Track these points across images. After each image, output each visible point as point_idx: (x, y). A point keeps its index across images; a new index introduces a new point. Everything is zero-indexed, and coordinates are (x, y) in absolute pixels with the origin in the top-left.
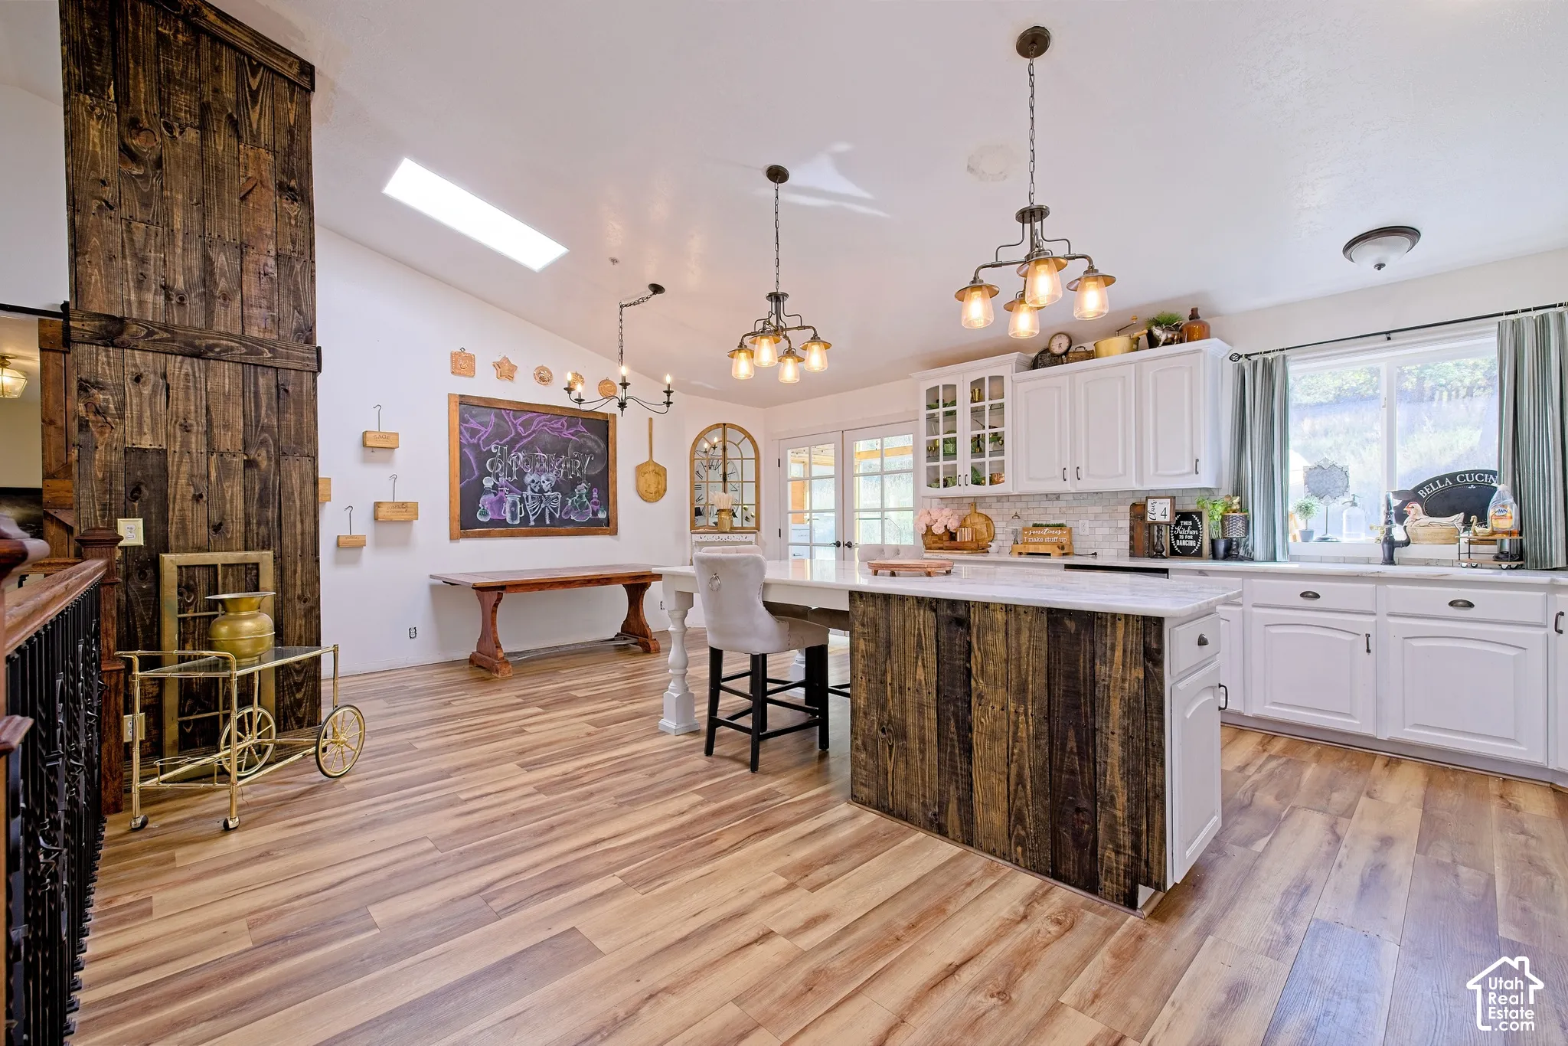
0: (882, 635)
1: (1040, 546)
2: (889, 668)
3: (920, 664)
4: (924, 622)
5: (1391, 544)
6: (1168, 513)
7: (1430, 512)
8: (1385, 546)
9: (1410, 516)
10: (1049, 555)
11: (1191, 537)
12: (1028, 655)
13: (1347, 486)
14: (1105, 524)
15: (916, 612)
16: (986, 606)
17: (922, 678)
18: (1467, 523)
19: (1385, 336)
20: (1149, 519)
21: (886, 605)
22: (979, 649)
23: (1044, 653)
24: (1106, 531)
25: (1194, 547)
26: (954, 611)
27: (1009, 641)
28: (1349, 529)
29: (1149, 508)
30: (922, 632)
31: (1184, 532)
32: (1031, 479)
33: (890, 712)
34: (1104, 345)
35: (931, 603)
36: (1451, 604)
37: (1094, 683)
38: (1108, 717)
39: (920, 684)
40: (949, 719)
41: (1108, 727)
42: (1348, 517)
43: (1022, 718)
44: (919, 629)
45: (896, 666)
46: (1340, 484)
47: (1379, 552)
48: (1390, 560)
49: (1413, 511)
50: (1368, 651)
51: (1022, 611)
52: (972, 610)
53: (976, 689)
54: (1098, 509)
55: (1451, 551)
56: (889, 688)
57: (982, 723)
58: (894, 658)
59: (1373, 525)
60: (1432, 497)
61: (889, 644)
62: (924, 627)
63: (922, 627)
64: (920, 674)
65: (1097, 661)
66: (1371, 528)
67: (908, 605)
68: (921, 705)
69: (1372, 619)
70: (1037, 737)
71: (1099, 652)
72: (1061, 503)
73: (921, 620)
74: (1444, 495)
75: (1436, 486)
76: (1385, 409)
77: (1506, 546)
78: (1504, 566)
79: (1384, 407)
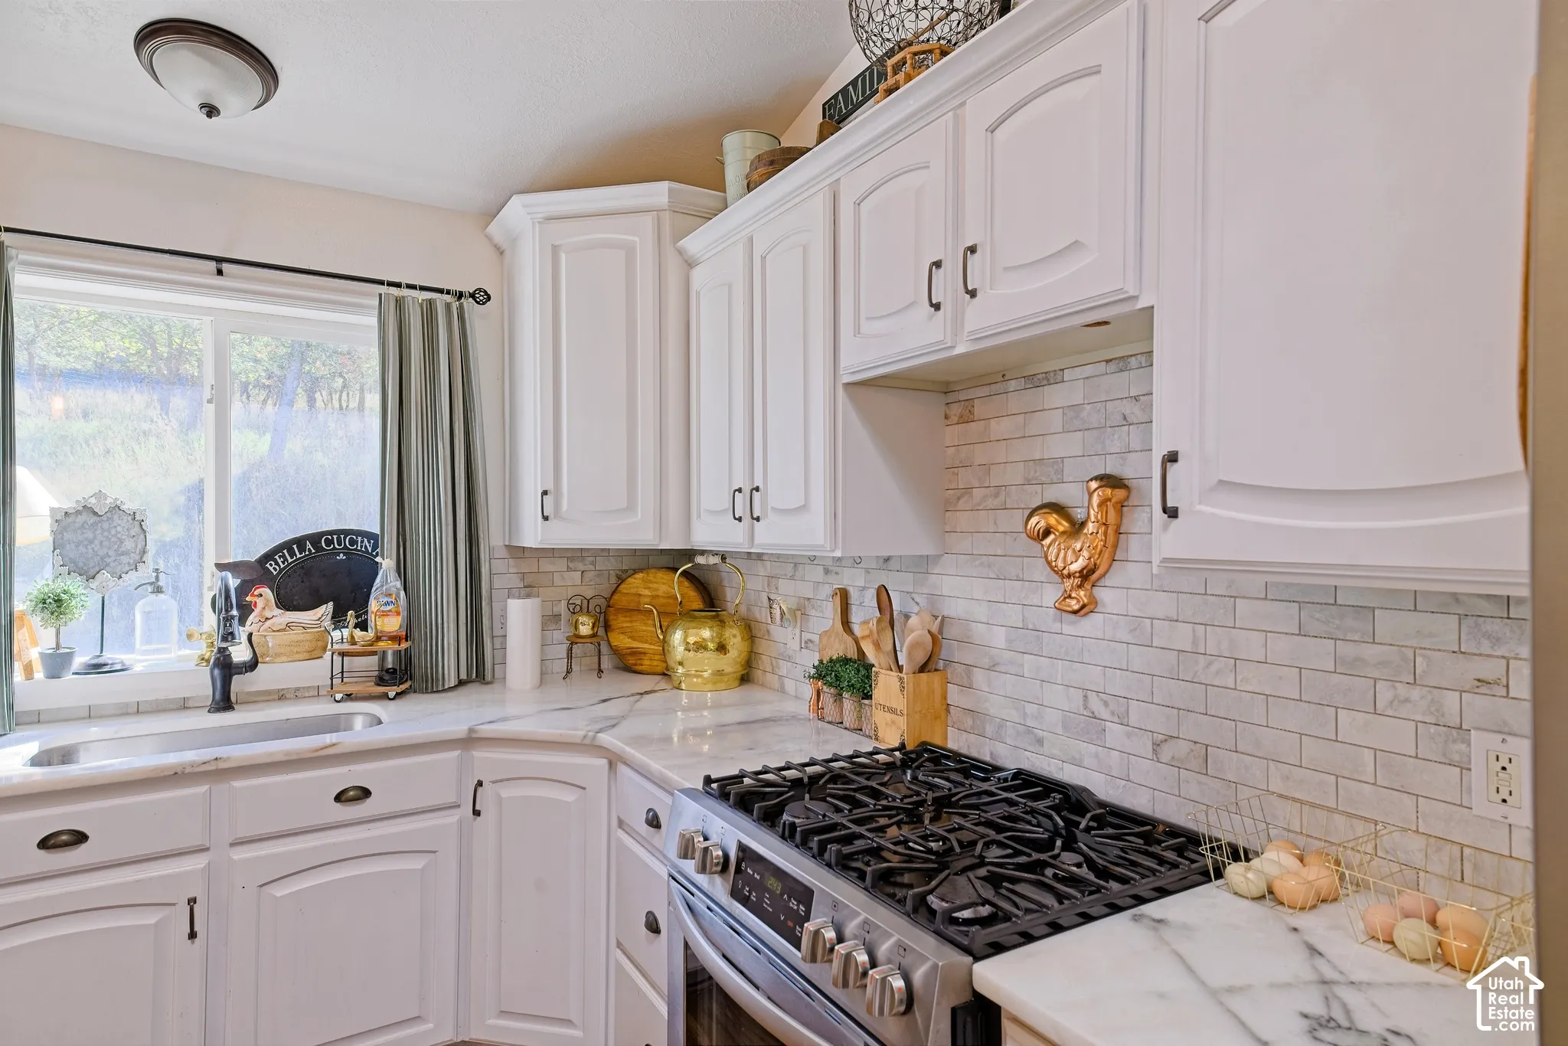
5: (226, 668)
7: (286, 603)
8: (217, 672)
9: (257, 611)
13: (144, 552)
18: (338, 618)
19: (213, 265)
28: (148, 640)
36: (339, 798)
42: (147, 614)
46: (129, 544)
47: (203, 684)
48: (224, 702)
49: (260, 602)
50: (193, 935)
55: (318, 671)
59: (193, 628)
60: (288, 573)
66: (190, 636)
69: (198, 862)
74: (303, 569)
75: (292, 554)
76: (212, 407)
77: (390, 658)
78: (392, 694)
79: (209, 401)
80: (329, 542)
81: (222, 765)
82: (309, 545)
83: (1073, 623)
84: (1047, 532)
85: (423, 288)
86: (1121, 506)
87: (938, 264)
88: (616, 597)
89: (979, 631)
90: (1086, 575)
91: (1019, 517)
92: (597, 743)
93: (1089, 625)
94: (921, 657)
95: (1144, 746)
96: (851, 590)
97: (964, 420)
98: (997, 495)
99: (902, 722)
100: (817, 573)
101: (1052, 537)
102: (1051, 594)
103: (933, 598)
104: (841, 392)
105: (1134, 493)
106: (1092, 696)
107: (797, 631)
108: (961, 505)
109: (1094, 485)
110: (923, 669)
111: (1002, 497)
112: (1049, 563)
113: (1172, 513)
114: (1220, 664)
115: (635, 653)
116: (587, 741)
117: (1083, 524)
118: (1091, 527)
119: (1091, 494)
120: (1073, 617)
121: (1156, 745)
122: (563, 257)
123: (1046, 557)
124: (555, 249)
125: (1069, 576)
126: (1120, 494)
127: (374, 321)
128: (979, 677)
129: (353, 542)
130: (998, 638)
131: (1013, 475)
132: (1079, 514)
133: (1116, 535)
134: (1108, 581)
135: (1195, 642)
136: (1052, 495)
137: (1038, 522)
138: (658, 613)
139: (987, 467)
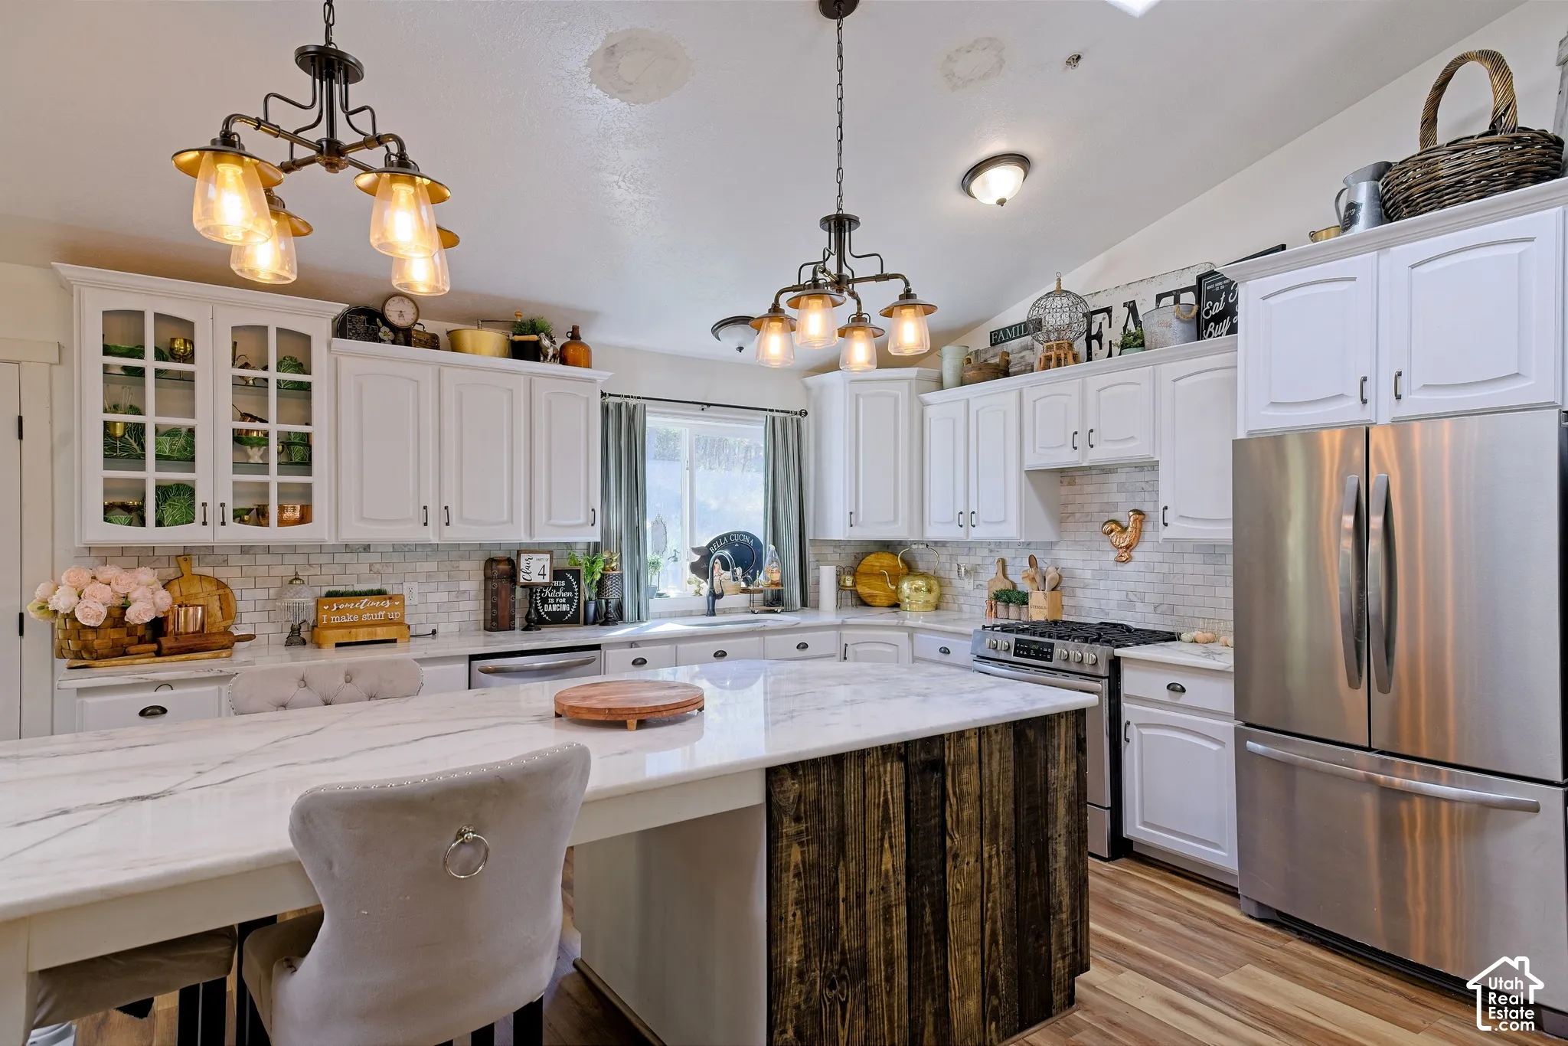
0: (831, 822)
1: (379, 629)
2: (841, 875)
3: (886, 845)
4: (892, 780)
5: (714, 597)
6: (547, 572)
8: (711, 598)
9: (717, 570)
10: (394, 641)
11: (564, 600)
12: (999, 782)
14: (442, 587)
15: (881, 769)
16: (961, 734)
17: (890, 866)
20: (522, 580)
21: (838, 773)
22: (955, 793)
23: (1011, 774)
24: (443, 596)
25: (567, 612)
26: (928, 752)
27: (983, 772)
29: (523, 565)
30: (890, 797)
31: (554, 594)
32: (363, 519)
33: (843, 945)
34: (470, 335)
35: (899, 748)
36: (798, 647)
37: (1047, 789)
38: (1056, 821)
39: (887, 876)
40: (924, 907)
41: (1056, 832)
43: (995, 860)
44: (885, 793)
45: (852, 866)
46: (664, 539)
48: (712, 611)
49: (717, 566)
51: (992, 730)
52: (947, 743)
53: (951, 848)
54: (432, 566)
56: (842, 906)
57: (957, 890)
58: (850, 853)
61: (841, 833)
62: (892, 788)
63: (889, 790)
64: (887, 863)
65: (1049, 766)
66: (689, 582)
67: (869, 761)
68: (888, 909)
70: (1007, 876)
71: (1050, 756)
72: (373, 557)
73: (888, 779)
75: (719, 543)
76: (688, 471)
77: (769, 595)
78: (779, 611)
79: (687, 469)
80: (733, 538)
81: (766, 629)
82: (725, 539)
83: (1122, 566)
84: (1112, 531)
85: (782, 411)
86: (1141, 521)
87: (1076, 433)
88: (860, 566)
89: (1078, 572)
90: (1128, 547)
91: (1097, 527)
92: (905, 625)
93: (1130, 566)
94: (1054, 584)
95: (1151, 609)
96: (1007, 559)
97: (1070, 484)
98: (1087, 516)
99: (1046, 612)
100: (986, 552)
101: (1113, 533)
102: (1113, 555)
103: (1054, 561)
104: (1024, 474)
105: (1146, 517)
106: (1130, 594)
107: (972, 581)
108: (1070, 520)
109: (1131, 513)
110: (1053, 590)
111: (1089, 518)
112: (1112, 543)
113: (1166, 525)
114: (1178, 576)
115: (872, 596)
116: (900, 624)
117: (1127, 528)
118: (1130, 529)
119: (1130, 517)
120: (1122, 564)
121: (1155, 608)
122: (861, 400)
123: (1111, 541)
124: (857, 396)
125: (1121, 548)
126: (1141, 517)
127: (763, 428)
128: (1079, 592)
129: (742, 538)
130: (1088, 574)
131: (1096, 508)
132: (1125, 524)
133: (1139, 532)
134: (1137, 549)
135: (1169, 570)
136: (1112, 516)
137: (1107, 528)
138: (889, 576)
139: (1082, 505)
